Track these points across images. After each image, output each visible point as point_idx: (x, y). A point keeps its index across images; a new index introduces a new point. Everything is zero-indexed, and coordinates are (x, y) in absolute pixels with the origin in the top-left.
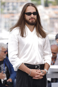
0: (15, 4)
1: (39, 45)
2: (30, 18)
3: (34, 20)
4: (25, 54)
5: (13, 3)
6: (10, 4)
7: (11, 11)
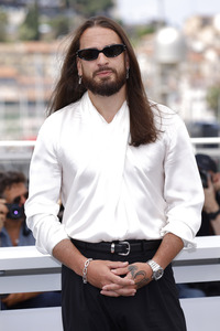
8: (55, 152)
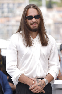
0: (11, 6)
1: (41, 55)
3: (37, 26)
4: (23, 66)
5: (8, 4)
6: (5, 6)
7: (6, 14)
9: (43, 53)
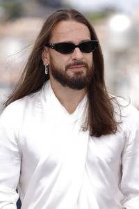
2: (71, 62)
8: (17, 140)
9: (98, 158)
